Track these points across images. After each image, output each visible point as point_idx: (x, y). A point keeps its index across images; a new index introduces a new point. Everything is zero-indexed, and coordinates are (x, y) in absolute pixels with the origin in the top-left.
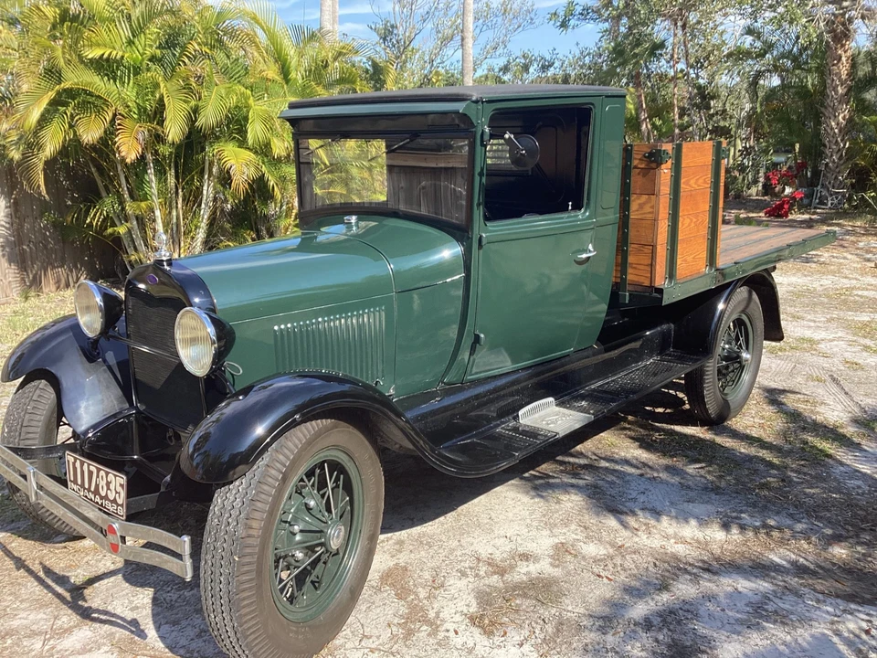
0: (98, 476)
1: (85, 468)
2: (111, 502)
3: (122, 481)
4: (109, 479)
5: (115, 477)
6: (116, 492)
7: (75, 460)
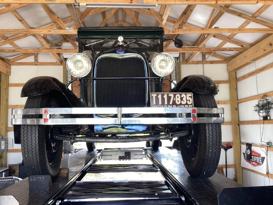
0: (175, 97)
1: (165, 97)
2: (184, 105)
3: (190, 95)
4: (182, 96)
5: (186, 94)
6: (187, 100)
7: (158, 95)
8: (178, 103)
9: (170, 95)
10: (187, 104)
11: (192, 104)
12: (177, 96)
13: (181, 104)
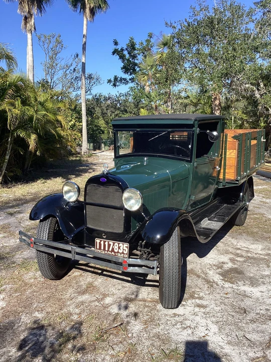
1: (106, 243)
2: (121, 253)
3: (127, 246)
4: (120, 246)
5: (123, 244)
6: (123, 250)
7: (101, 241)
8: (116, 251)
9: (110, 243)
10: (123, 253)
11: (127, 254)
12: (115, 244)
13: (118, 252)
